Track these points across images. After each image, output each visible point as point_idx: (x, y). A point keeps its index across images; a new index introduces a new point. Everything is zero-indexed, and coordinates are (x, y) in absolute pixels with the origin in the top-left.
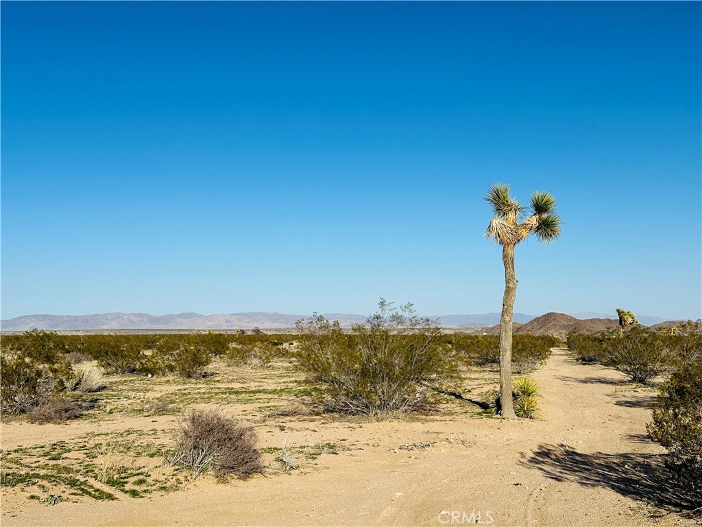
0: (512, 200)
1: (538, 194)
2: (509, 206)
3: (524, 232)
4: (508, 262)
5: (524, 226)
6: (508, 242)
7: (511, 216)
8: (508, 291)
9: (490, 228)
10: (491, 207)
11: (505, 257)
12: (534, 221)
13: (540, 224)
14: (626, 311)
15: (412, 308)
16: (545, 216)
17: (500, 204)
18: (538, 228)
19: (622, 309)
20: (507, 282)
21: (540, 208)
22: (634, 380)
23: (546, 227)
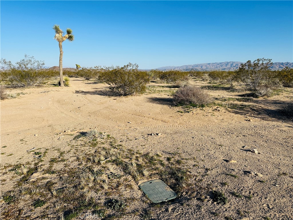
0: (61, 30)
1: (68, 29)
2: (60, 31)
3: (65, 39)
4: (60, 47)
5: (65, 37)
6: (60, 41)
7: (60, 34)
8: (61, 54)
9: (55, 37)
10: (54, 31)
11: (59, 45)
12: (67, 36)
13: (69, 37)
14: (78, 65)
15: (34, 58)
16: (70, 35)
17: (57, 31)
18: (69, 38)
19: (77, 64)
20: (60, 52)
21: (69, 32)
22: (86, 79)
23: (70, 38)
